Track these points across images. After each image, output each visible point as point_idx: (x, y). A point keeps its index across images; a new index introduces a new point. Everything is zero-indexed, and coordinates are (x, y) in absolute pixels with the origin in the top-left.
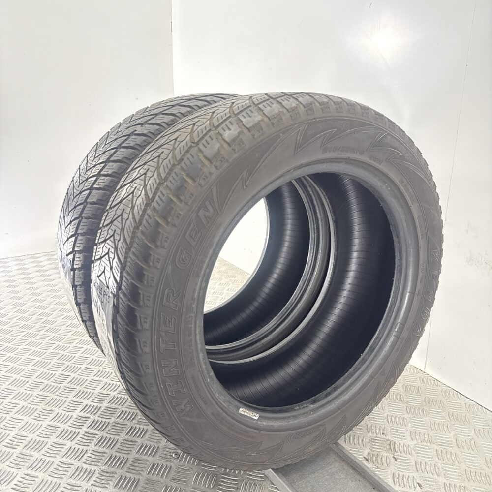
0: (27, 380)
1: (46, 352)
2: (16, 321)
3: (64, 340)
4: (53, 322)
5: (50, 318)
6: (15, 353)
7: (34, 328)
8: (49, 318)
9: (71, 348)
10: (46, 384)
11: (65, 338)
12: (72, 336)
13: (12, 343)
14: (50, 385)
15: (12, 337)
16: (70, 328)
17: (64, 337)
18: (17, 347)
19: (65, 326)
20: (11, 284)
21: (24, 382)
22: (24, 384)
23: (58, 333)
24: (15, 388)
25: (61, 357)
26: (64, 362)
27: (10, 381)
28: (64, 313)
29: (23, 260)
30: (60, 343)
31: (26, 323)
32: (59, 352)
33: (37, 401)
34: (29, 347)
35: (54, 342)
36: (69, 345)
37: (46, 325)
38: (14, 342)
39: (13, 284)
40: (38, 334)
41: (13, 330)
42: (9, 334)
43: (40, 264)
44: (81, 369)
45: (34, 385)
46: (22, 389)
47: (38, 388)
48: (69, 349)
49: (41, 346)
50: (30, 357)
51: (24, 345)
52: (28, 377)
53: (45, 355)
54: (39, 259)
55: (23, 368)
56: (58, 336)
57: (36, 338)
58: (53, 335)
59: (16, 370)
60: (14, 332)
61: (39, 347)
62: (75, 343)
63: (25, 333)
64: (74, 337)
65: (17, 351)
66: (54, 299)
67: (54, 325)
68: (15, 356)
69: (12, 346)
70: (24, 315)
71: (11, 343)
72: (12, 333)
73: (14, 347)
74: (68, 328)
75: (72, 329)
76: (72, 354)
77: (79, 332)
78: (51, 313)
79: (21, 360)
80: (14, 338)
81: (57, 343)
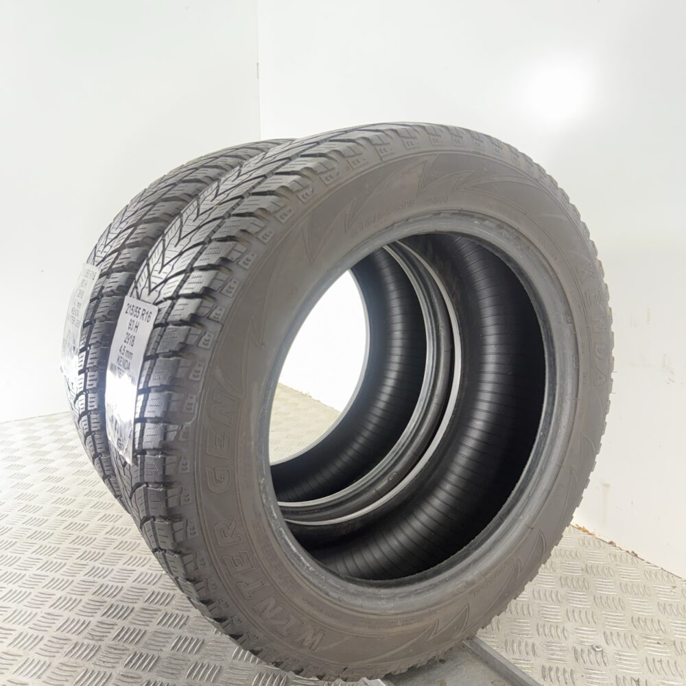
0: (41, 634)
1: (72, 581)
2: (22, 526)
3: (103, 558)
4: (84, 526)
5: (78, 520)
6: (19, 583)
7: (52, 538)
8: (75, 520)
9: (114, 572)
10: (75, 641)
11: (103, 554)
12: (116, 551)
13: (15, 566)
14: (83, 644)
15: (14, 555)
16: (112, 537)
17: (102, 552)
18: (23, 572)
19: (104, 532)
20: (14, 463)
21: (35, 638)
22: (35, 643)
23: (91, 545)
24: (20, 653)
25: (98, 590)
26: (105, 598)
27: (11, 639)
28: (100, 510)
29: (32, 424)
30: (97, 564)
31: (39, 529)
32: (96, 579)
33: (59, 678)
34: (43, 573)
35: (85, 563)
36: (111, 568)
37: (71, 532)
38: (18, 563)
39: (17, 463)
40: (59, 548)
41: (16, 542)
42: (10, 549)
43: (60, 430)
44: (135, 610)
45: (54, 645)
46: (32, 652)
47: (60, 650)
48: (112, 575)
49: (64, 569)
50: (45, 590)
51: (35, 568)
52: (43, 628)
53: (71, 587)
54: (56, 423)
55: (34, 613)
56: (93, 550)
57: (54, 555)
58: (84, 548)
59: (22, 616)
60: (17, 545)
61: (61, 571)
62: (121, 562)
63: (36, 547)
64: (119, 552)
65: (23, 580)
66: (83, 486)
67: (86, 530)
68: (19, 590)
69: (15, 571)
70: (35, 515)
71: (13, 566)
72: (14, 547)
73: (19, 572)
74: (107, 536)
75: (115, 537)
76: (117, 584)
77: (126, 542)
78: (80, 510)
79: (31, 596)
80: (19, 556)
81: (92, 564)
